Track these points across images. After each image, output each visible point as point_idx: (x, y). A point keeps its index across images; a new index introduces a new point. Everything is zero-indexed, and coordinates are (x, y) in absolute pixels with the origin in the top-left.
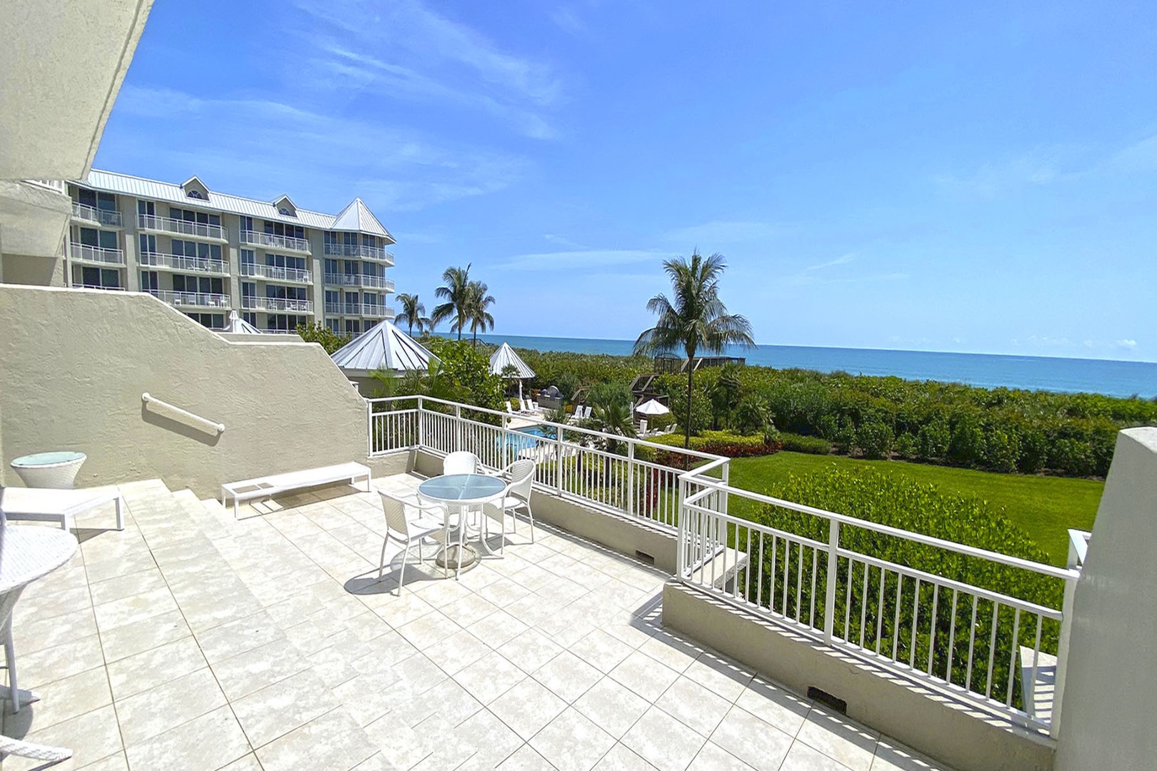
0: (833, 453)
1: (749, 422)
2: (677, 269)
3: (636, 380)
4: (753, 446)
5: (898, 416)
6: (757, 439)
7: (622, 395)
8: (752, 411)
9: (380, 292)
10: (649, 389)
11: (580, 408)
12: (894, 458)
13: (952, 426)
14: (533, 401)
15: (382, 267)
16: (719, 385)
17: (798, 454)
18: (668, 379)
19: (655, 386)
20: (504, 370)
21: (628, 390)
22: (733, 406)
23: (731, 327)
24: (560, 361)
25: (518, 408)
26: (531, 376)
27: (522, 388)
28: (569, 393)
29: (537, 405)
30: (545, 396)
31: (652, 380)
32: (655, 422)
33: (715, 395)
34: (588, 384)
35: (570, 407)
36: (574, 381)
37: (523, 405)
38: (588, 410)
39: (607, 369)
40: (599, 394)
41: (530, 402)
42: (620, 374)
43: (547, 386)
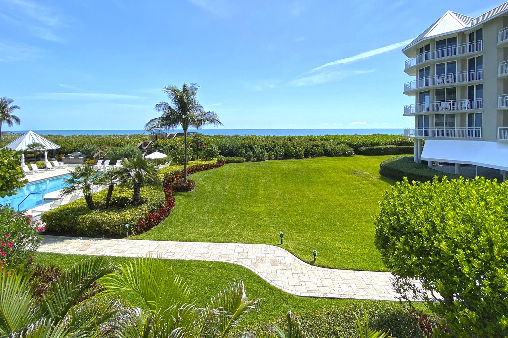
0: (245, 161)
1: (210, 155)
2: (173, 91)
3: (140, 144)
4: (214, 164)
5: (265, 146)
6: (214, 161)
7: (132, 151)
8: (211, 151)
10: (149, 147)
11: (100, 161)
12: (267, 159)
13: (284, 147)
16: (193, 142)
17: (233, 164)
18: (161, 142)
19: (153, 146)
20: (29, 146)
21: (136, 149)
22: (199, 150)
23: (207, 116)
24: (81, 139)
25: (44, 167)
26: (56, 148)
27: (47, 155)
28: (90, 154)
29: (62, 163)
30: (70, 157)
31: (151, 143)
32: (158, 161)
33: (191, 146)
34: (106, 148)
35: (92, 161)
36: (94, 148)
37: (49, 164)
38: (108, 161)
39: (119, 141)
40: (115, 153)
41: (56, 162)
42: (128, 142)
43: (71, 152)
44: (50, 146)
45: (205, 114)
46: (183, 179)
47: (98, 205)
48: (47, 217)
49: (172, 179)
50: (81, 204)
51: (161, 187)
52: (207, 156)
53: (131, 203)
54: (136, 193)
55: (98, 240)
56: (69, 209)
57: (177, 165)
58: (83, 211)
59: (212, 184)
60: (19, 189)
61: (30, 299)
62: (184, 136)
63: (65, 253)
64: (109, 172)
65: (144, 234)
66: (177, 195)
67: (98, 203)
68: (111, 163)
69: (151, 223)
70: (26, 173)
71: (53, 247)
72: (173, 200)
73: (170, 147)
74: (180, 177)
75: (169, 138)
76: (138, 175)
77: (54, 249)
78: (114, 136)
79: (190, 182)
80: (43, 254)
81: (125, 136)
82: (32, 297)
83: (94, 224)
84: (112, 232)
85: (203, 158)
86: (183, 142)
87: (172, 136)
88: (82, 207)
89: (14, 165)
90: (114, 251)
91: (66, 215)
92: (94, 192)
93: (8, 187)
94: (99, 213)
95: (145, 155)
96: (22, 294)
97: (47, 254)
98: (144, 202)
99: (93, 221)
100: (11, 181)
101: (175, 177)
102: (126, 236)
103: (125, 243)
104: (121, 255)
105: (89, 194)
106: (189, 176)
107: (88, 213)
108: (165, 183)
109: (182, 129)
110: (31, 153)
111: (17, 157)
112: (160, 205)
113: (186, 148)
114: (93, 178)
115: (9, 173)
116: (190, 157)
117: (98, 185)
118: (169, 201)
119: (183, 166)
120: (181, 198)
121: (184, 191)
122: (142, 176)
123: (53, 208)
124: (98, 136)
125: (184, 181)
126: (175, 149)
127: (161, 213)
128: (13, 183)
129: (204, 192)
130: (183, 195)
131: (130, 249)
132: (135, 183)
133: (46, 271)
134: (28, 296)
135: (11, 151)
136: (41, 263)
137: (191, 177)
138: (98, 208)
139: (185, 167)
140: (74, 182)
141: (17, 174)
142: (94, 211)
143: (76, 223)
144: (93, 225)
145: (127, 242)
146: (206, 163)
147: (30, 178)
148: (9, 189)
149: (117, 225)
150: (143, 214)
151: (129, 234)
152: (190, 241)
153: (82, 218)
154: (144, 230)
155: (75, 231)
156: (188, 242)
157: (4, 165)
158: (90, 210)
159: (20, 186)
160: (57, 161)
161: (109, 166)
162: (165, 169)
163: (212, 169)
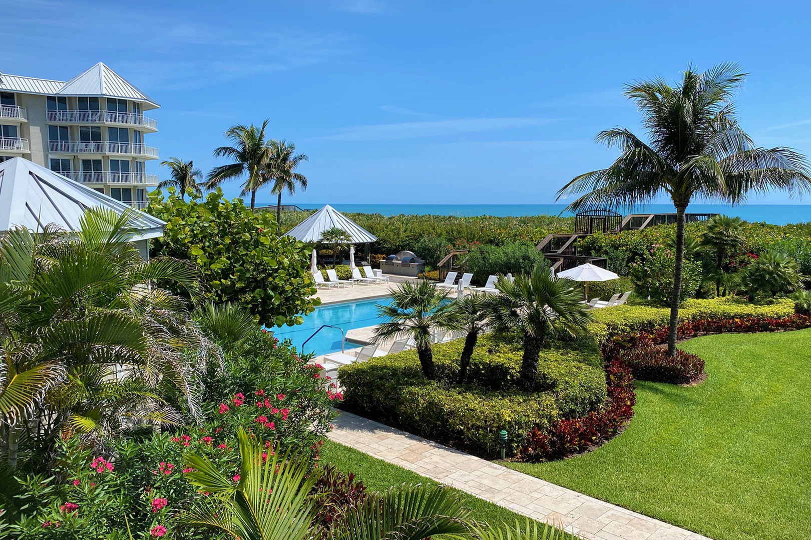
1: (766, 286)
2: (649, 93)
3: (545, 242)
4: (779, 317)
6: (784, 307)
7: (525, 258)
8: (771, 273)
9: (134, 158)
10: (570, 250)
11: (452, 275)
14: (373, 268)
15: (138, 135)
16: (705, 243)
18: (602, 238)
19: (580, 247)
20: (325, 234)
21: (535, 252)
22: (727, 269)
23: (764, 165)
24: (416, 225)
25: (348, 277)
26: (369, 241)
27: (354, 254)
28: (432, 257)
29: (379, 272)
30: (394, 261)
31: (575, 240)
32: (590, 289)
33: (697, 256)
34: (464, 247)
35: (435, 274)
36: (440, 244)
37: (356, 273)
38: (468, 277)
39: (494, 230)
40: (484, 257)
41: (368, 269)
42: (516, 235)
43: (396, 251)
44: (360, 236)
45: (757, 156)
46: (664, 347)
47: (443, 373)
48: (349, 375)
49: (629, 341)
50: (410, 364)
51: (597, 358)
52: (754, 290)
53: (518, 382)
54: (530, 360)
55: (439, 448)
56: (387, 369)
57: (647, 304)
58: (413, 377)
59: (769, 378)
60: (306, 315)
61: (308, 527)
62: (675, 225)
63: (376, 457)
64: (466, 302)
65: (545, 466)
66: (643, 388)
67: (443, 367)
68: (474, 282)
69: (563, 444)
70: (319, 285)
71: (355, 438)
72: (631, 400)
73: (628, 254)
74: (654, 340)
75: (628, 227)
76: (535, 318)
77: (357, 443)
78: (484, 218)
79: (687, 358)
80: (337, 446)
81: (508, 219)
82: (313, 524)
83: (433, 411)
84: (470, 440)
85: (740, 293)
86: (670, 242)
87: (637, 222)
88: (411, 369)
89: (299, 269)
90: (471, 483)
91: (381, 378)
92: (436, 342)
93: (288, 308)
94: (444, 389)
95: (557, 271)
96: (298, 514)
97: (344, 449)
98: (548, 386)
99: (431, 403)
100: (292, 299)
101: (640, 338)
102: (501, 458)
103: (497, 472)
104: (486, 497)
105: (426, 343)
106: (685, 341)
107: (422, 383)
108: (608, 349)
109: (672, 202)
110: (326, 247)
111: (304, 255)
112: (592, 403)
113: (678, 259)
114: (435, 310)
115: (291, 284)
116: (693, 287)
117: (445, 328)
118: (618, 400)
119: (667, 311)
120: (655, 398)
121: (665, 382)
122: (545, 322)
123: (361, 361)
124: (450, 217)
125: (669, 353)
126: (643, 260)
127: (592, 425)
128: (296, 302)
129: (735, 398)
130: (662, 392)
131: (506, 490)
132: (526, 336)
133: (341, 481)
134: (307, 521)
135: (295, 242)
136: (333, 463)
137: (691, 346)
138: (442, 378)
139: (674, 314)
140: (398, 315)
141: (303, 287)
142: (435, 384)
143: (399, 401)
144: (432, 413)
145: (500, 472)
146: (749, 309)
147: (324, 296)
148: (289, 313)
149: (481, 427)
150: (543, 416)
151: (507, 455)
152: (676, 523)
153: (410, 393)
154: (545, 457)
155: (396, 416)
156: (670, 525)
157: (284, 268)
158: (426, 381)
159: (307, 309)
160: (370, 267)
161: (470, 287)
162: (609, 311)
163: (772, 330)
